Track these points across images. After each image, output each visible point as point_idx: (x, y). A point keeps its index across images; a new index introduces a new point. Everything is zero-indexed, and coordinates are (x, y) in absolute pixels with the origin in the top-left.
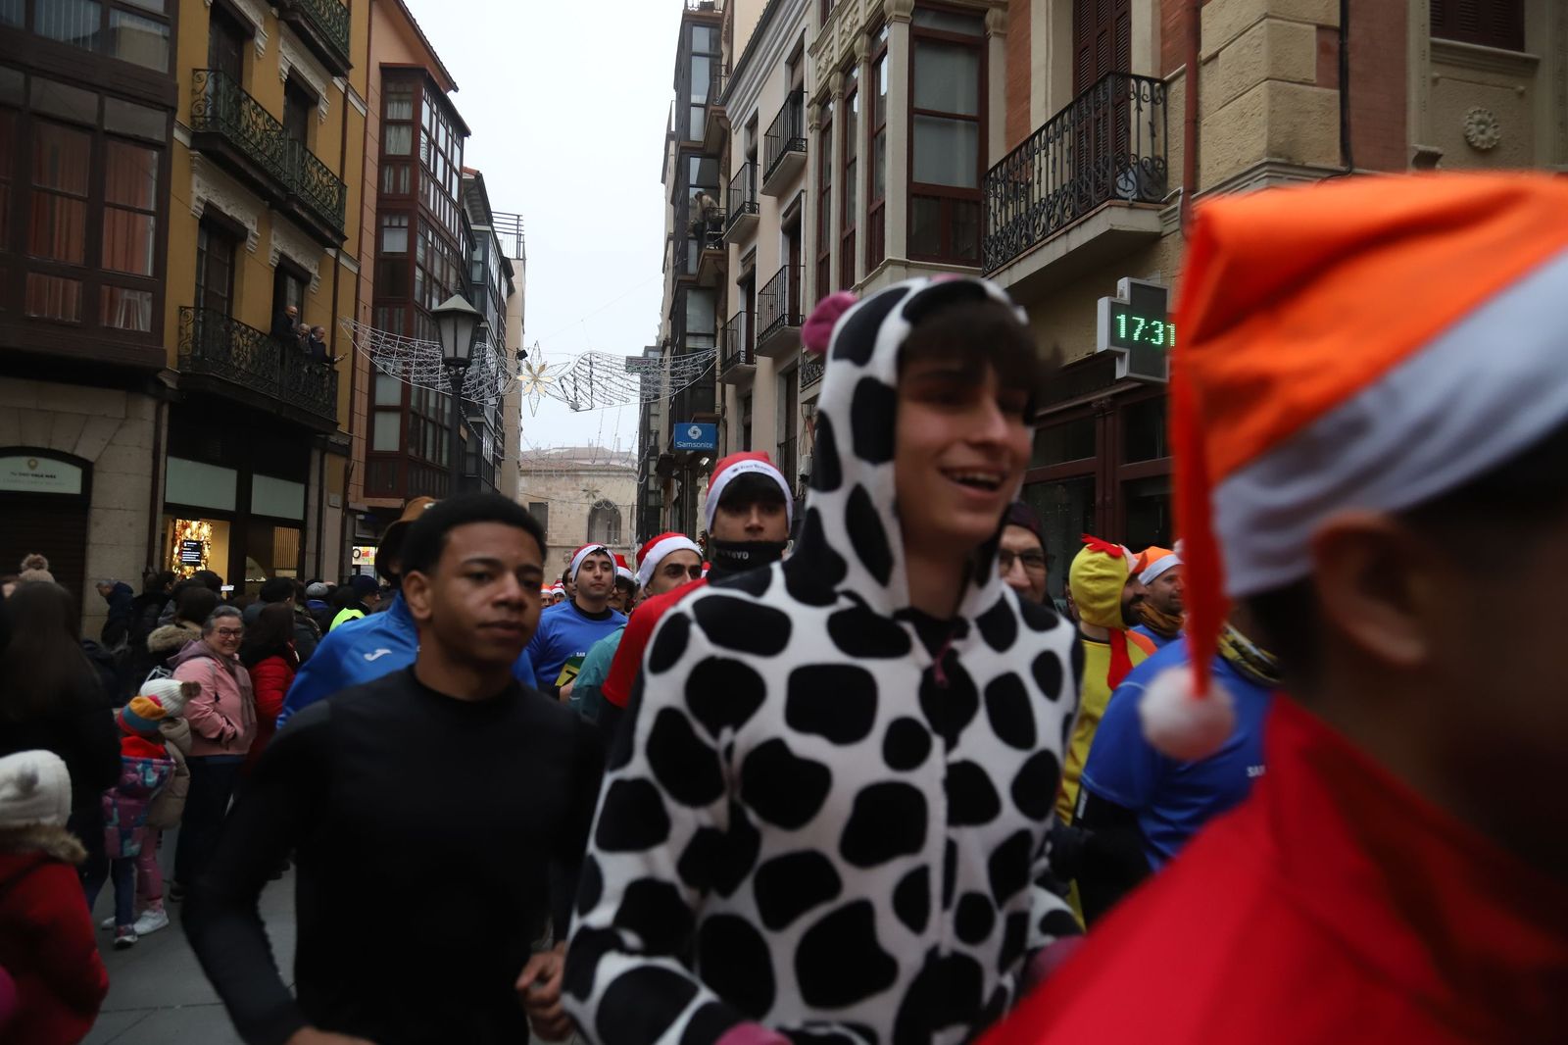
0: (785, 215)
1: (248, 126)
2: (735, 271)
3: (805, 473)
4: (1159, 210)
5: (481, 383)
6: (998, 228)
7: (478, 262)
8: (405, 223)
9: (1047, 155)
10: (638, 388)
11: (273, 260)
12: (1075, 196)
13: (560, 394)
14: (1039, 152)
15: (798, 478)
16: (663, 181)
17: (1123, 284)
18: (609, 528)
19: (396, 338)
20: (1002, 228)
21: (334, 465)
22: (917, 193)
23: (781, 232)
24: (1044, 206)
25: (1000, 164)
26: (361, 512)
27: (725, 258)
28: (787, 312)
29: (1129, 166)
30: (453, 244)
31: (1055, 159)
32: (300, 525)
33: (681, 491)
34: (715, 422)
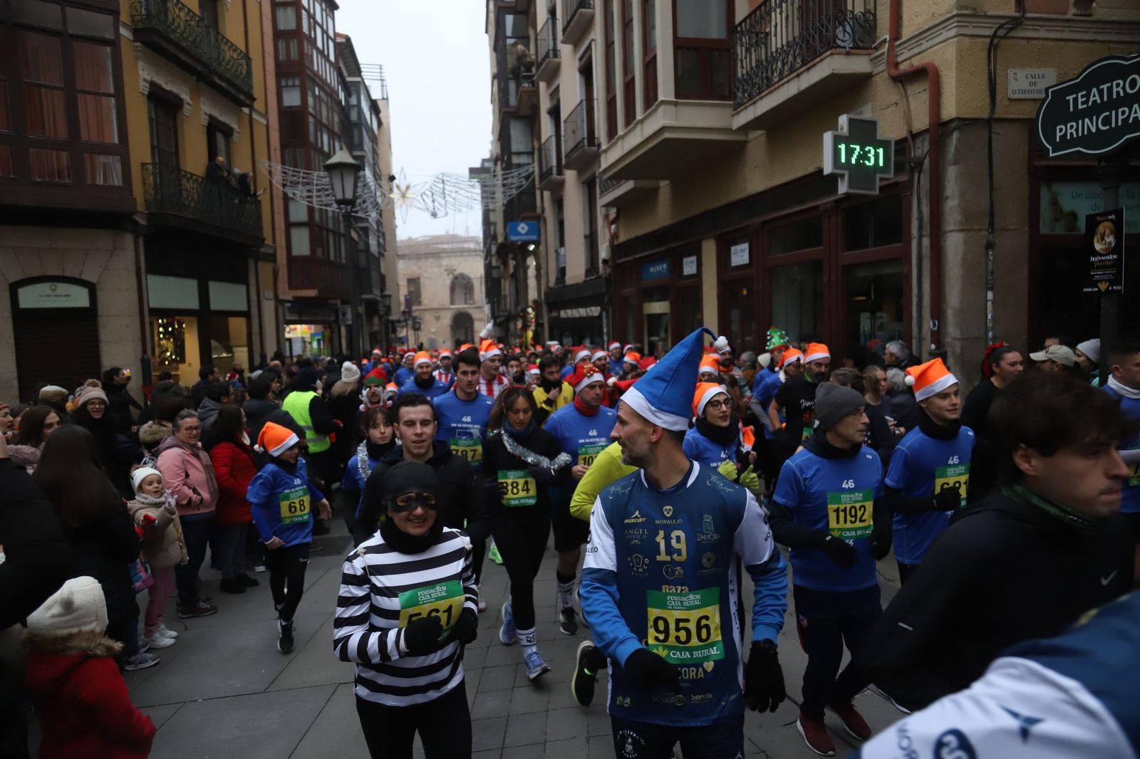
0: (580, 59)
1: (174, 20)
2: (545, 104)
3: (606, 258)
4: (870, 54)
5: (364, 202)
6: (744, 71)
7: (354, 106)
8: (297, 83)
9: (781, 13)
10: (479, 197)
11: (204, 121)
12: (804, 46)
13: (422, 205)
14: (775, 11)
15: (600, 261)
16: (487, 32)
17: (843, 120)
18: (466, 294)
19: (299, 172)
20: (747, 72)
21: (265, 269)
22: (681, 46)
23: (578, 73)
24: (780, 54)
25: (745, 20)
26: (288, 301)
27: (536, 93)
28: (586, 136)
29: (847, 20)
30: (334, 96)
31: (787, 16)
32: (246, 315)
33: (516, 268)
34: (537, 219)
